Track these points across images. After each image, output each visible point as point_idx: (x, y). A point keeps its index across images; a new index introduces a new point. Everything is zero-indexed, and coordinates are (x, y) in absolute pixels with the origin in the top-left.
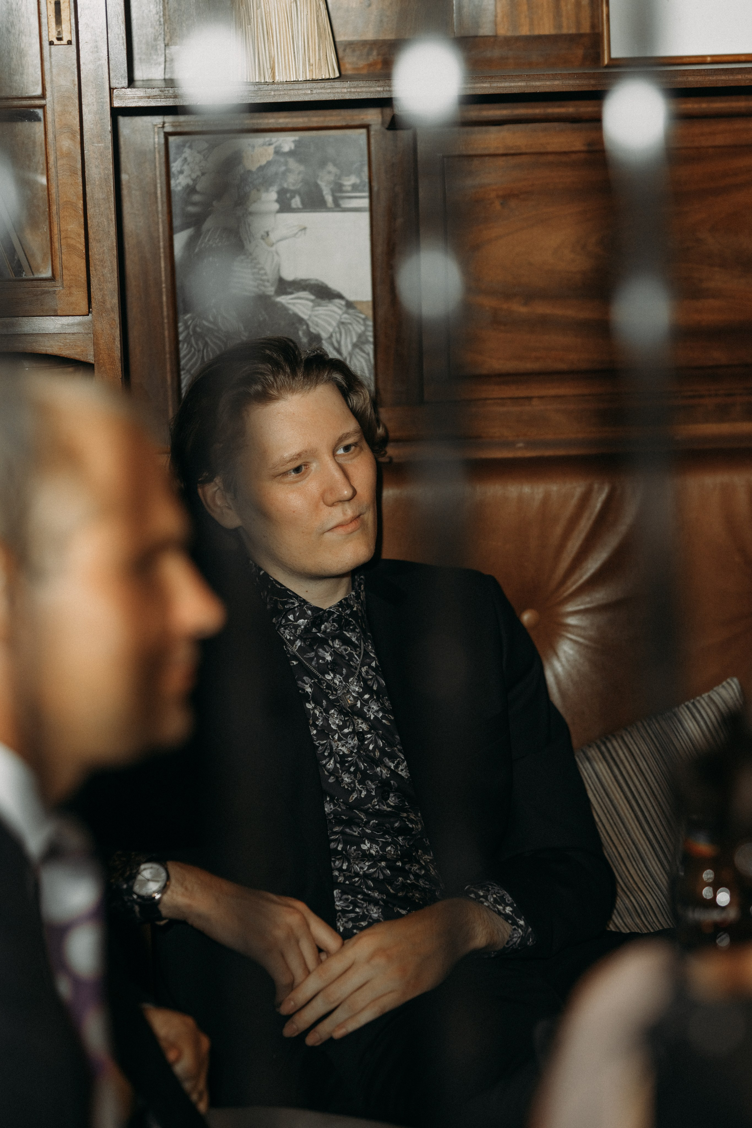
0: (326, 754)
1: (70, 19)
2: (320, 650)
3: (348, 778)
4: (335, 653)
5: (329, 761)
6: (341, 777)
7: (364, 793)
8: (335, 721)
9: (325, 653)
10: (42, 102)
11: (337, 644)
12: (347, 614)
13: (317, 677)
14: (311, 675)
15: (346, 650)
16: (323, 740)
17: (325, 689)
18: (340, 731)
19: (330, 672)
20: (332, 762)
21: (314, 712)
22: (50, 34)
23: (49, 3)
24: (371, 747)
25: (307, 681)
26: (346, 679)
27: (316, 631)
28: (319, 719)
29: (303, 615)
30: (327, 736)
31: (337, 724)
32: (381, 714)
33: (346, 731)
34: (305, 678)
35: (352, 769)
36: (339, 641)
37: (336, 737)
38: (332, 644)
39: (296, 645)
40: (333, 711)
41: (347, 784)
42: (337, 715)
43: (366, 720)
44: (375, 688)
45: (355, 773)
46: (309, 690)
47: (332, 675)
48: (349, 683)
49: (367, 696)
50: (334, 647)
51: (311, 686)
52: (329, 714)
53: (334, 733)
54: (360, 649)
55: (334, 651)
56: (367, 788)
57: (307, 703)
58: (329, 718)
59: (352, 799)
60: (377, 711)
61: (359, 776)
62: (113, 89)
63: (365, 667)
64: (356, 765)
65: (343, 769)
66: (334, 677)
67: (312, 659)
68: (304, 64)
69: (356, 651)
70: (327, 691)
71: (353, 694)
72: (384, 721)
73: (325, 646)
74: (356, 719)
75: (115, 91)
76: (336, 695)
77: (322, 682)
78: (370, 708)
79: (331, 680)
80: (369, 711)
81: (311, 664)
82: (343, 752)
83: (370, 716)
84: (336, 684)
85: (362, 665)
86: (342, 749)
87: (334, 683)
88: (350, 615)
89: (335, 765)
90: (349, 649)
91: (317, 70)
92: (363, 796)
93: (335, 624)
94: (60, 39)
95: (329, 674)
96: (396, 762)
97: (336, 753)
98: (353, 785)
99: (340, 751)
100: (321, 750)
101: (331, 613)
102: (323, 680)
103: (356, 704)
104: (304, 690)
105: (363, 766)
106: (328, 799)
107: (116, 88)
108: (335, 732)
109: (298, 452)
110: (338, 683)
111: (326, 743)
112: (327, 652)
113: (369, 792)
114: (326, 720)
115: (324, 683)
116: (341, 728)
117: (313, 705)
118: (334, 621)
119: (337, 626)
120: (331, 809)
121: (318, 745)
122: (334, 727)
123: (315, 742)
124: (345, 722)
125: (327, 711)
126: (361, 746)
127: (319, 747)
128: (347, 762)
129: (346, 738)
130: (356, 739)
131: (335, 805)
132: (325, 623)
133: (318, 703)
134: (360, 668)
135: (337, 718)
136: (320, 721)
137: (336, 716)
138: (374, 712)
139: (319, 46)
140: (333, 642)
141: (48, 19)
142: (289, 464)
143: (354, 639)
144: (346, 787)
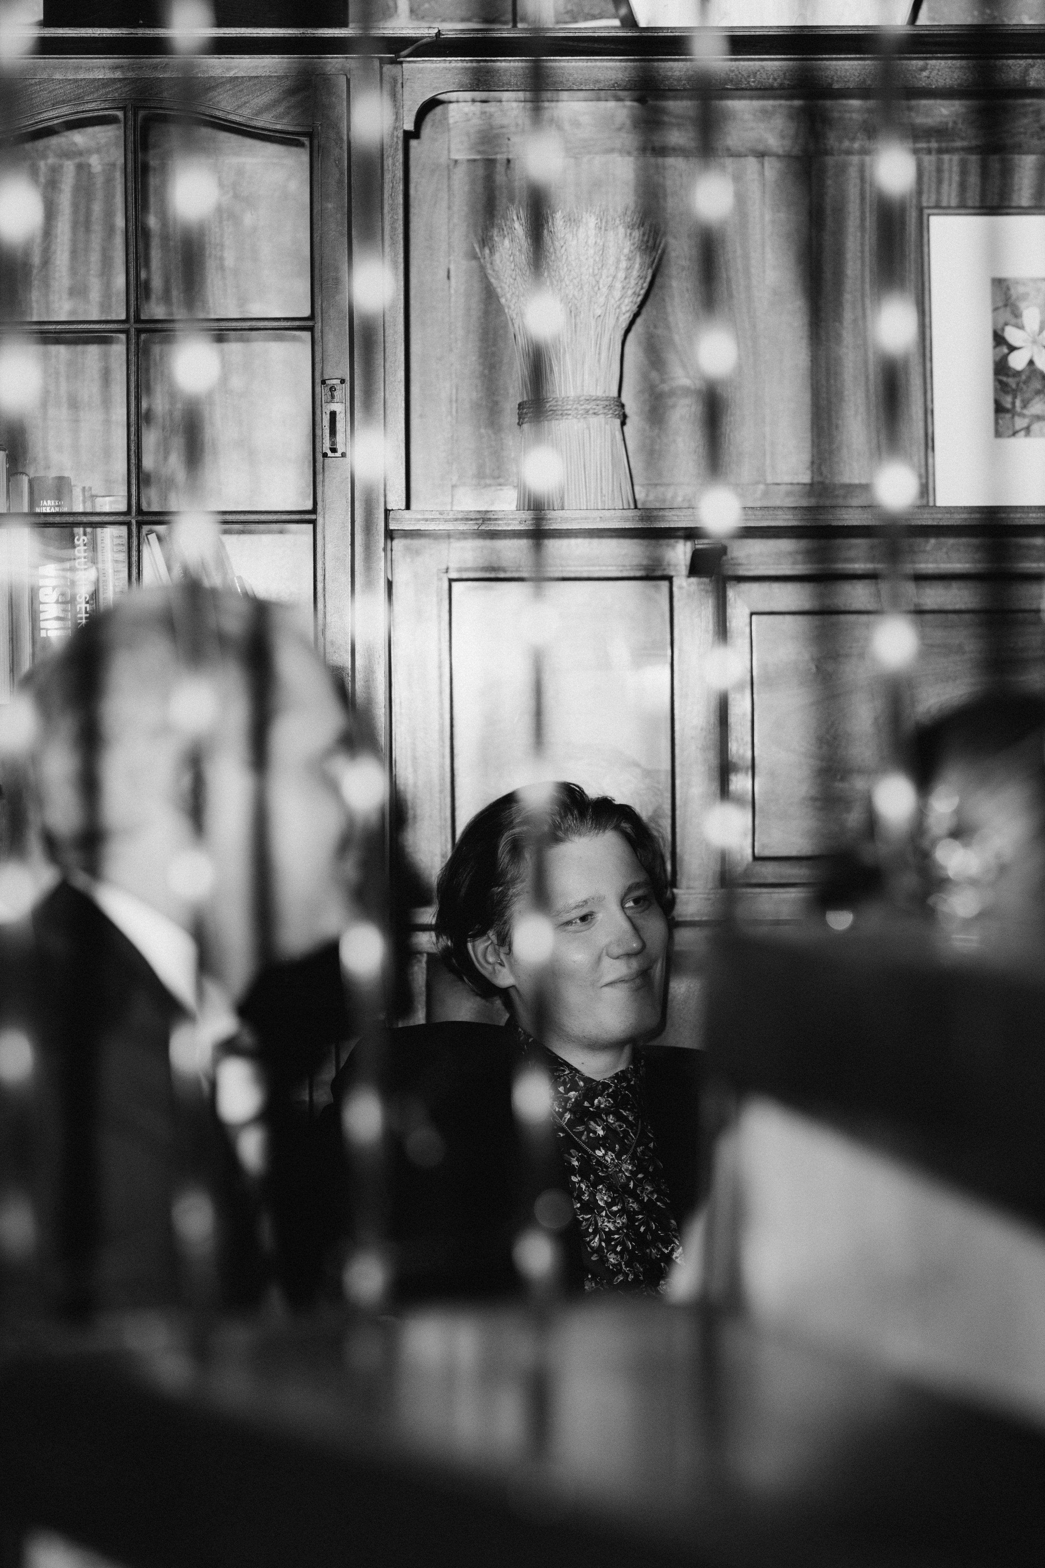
0: (590, 1230)
1: (346, 431)
2: (592, 1123)
3: (613, 1259)
4: (607, 1128)
5: (594, 1238)
6: (606, 1256)
7: (631, 1277)
8: (602, 1199)
9: (597, 1127)
10: (313, 517)
11: (611, 1119)
12: (623, 1086)
13: (586, 1152)
14: (579, 1149)
15: (621, 1127)
16: (587, 1214)
17: (595, 1165)
18: (608, 1209)
19: (601, 1148)
20: (597, 1239)
21: (579, 1186)
22: (324, 445)
23: (324, 414)
24: (642, 1229)
25: (573, 1154)
26: (618, 1156)
27: (588, 1105)
28: (585, 1193)
29: (574, 1088)
30: (591, 1211)
31: (605, 1201)
32: (655, 1196)
33: (615, 1209)
34: (572, 1151)
35: (619, 1249)
36: (613, 1117)
37: (604, 1214)
38: (605, 1118)
39: (565, 1118)
40: (601, 1187)
41: (612, 1265)
42: (606, 1191)
43: (640, 1201)
44: (651, 1169)
45: (621, 1253)
46: (576, 1163)
47: (603, 1152)
48: (621, 1160)
49: (640, 1176)
50: (607, 1121)
51: (578, 1160)
52: (596, 1189)
53: (601, 1210)
54: (637, 1128)
55: (607, 1124)
56: (634, 1271)
57: (573, 1175)
58: (596, 1193)
59: (617, 1281)
60: (652, 1193)
61: (626, 1257)
62: (390, 510)
63: (641, 1148)
64: (623, 1244)
65: (609, 1248)
66: (606, 1154)
67: (582, 1133)
68: (596, 495)
69: (632, 1129)
70: (596, 1167)
71: (626, 1174)
72: (658, 1203)
73: (597, 1119)
74: (626, 1198)
75: (391, 512)
76: (606, 1172)
77: (592, 1157)
78: (643, 1189)
79: (602, 1157)
80: (642, 1192)
81: (581, 1139)
82: (609, 1229)
83: (644, 1198)
84: (607, 1161)
85: (638, 1145)
86: (608, 1224)
87: (605, 1160)
88: (626, 1088)
89: (600, 1244)
90: (625, 1126)
91: (610, 501)
92: (630, 1280)
93: (610, 1099)
94: (334, 450)
95: (600, 1150)
96: (670, 1248)
97: (601, 1229)
98: (619, 1267)
99: (605, 1227)
100: (585, 1226)
101: (605, 1086)
102: (593, 1156)
103: (629, 1185)
104: (570, 1163)
105: (630, 1245)
106: (590, 1276)
107: (392, 510)
108: (603, 1209)
109: (584, 899)
110: (609, 1160)
111: (591, 1217)
112: (599, 1126)
113: (636, 1276)
114: (593, 1195)
115: (594, 1159)
116: (609, 1205)
117: (580, 1179)
118: (609, 1095)
119: (612, 1102)
120: (593, 1287)
121: (581, 1219)
122: (601, 1203)
123: (578, 1217)
124: (613, 1199)
125: (595, 1186)
126: (631, 1224)
127: (582, 1222)
128: (614, 1239)
129: (615, 1217)
130: (625, 1217)
131: (596, 1283)
132: (599, 1098)
133: (584, 1177)
134: (636, 1147)
135: (605, 1194)
136: (586, 1195)
137: (604, 1192)
138: (648, 1194)
139: (613, 475)
140: (606, 1116)
141: (322, 429)
142: (574, 911)
143: (631, 1118)
144: (611, 1267)
